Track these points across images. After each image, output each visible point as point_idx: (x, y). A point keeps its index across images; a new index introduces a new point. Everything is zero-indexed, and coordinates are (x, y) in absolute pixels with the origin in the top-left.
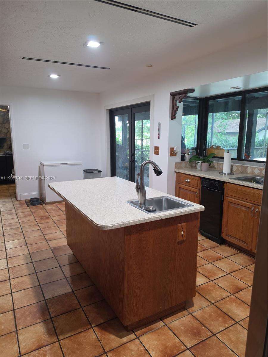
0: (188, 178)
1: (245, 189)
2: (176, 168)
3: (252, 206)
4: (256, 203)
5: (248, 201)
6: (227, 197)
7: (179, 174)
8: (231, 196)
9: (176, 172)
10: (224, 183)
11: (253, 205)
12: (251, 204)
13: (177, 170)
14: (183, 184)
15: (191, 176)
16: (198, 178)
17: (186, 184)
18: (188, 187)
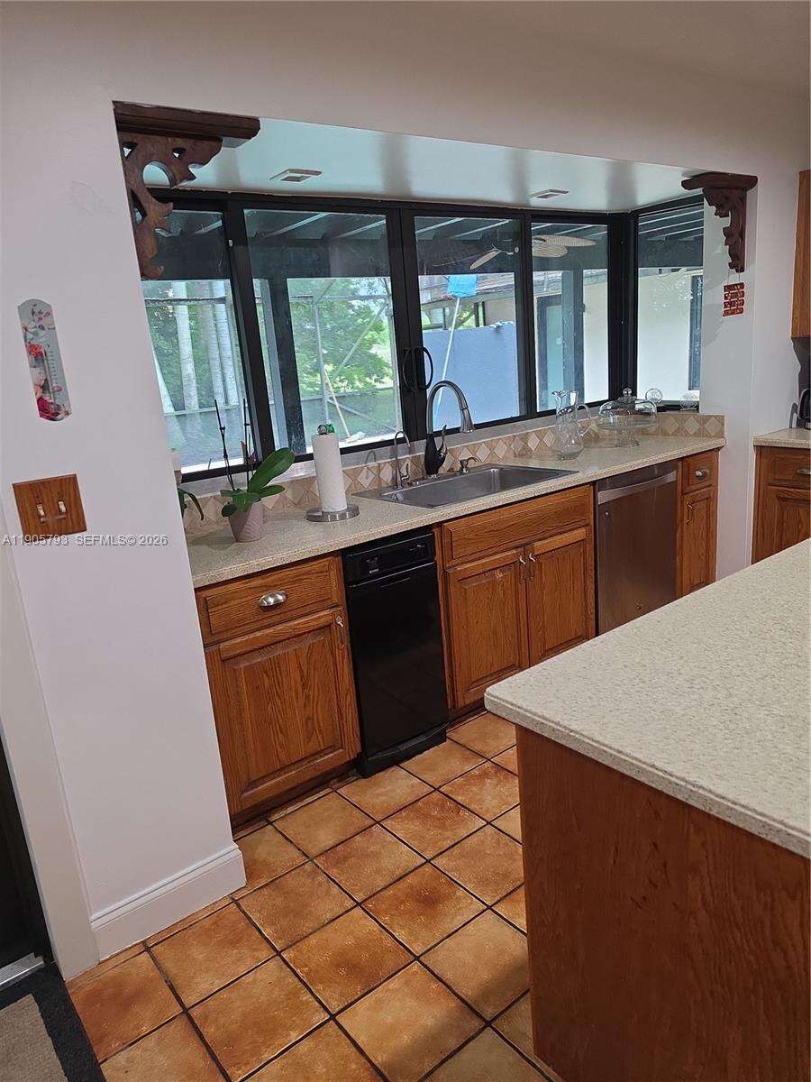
3: (517, 555)
4: (524, 541)
5: (506, 546)
6: (450, 571)
7: (207, 593)
8: (462, 560)
9: (198, 591)
11: (519, 549)
12: (514, 551)
14: (247, 628)
15: (287, 572)
16: (325, 562)
17: (266, 622)
18: (280, 627)
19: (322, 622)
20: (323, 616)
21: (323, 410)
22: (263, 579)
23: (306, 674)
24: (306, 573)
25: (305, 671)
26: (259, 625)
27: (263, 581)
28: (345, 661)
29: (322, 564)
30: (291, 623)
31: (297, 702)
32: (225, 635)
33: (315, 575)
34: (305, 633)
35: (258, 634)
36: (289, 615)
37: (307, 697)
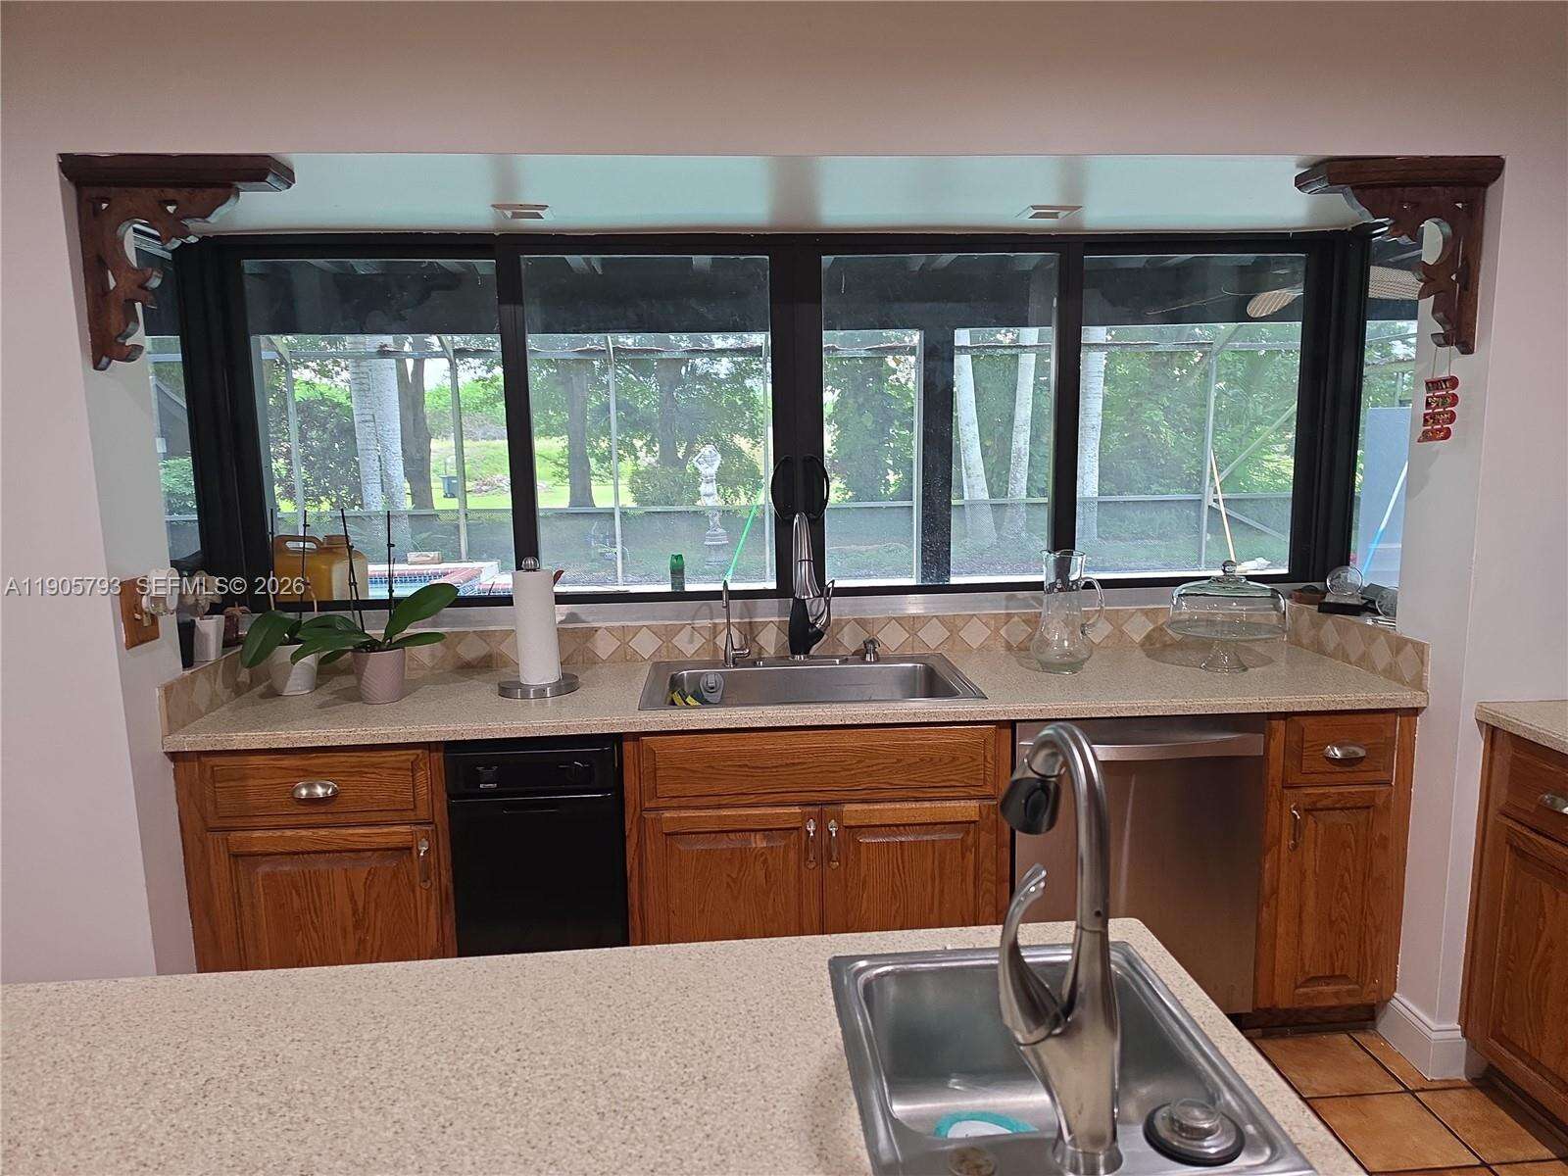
0: (311, 775)
1: (753, 742)
2: (173, 724)
3: (805, 818)
4: (822, 797)
5: (779, 798)
6: (653, 815)
7: (217, 760)
8: (675, 803)
9: (174, 756)
10: (615, 740)
11: (810, 809)
12: (797, 810)
13: (186, 742)
14: (274, 821)
15: (342, 757)
16: (411, 755)
17: (304, 820)
18: (323, 832)
19: (395, 841)
20: (399, 834)
21: (1199, 518)
22: (303, 759)
23: (361, 910)
24: (373, 765)
25: (360, 905)
26: (293, 820)
27: (299, 763)
28: (432, 907)
29: (404, 758)
30: (344, 831)
31: (345, 944)
32: (239, 823)
33: (389, 771)
34: (369, 850)
35: (289, 833)
36: (343, 818)
37: (362, 942)
